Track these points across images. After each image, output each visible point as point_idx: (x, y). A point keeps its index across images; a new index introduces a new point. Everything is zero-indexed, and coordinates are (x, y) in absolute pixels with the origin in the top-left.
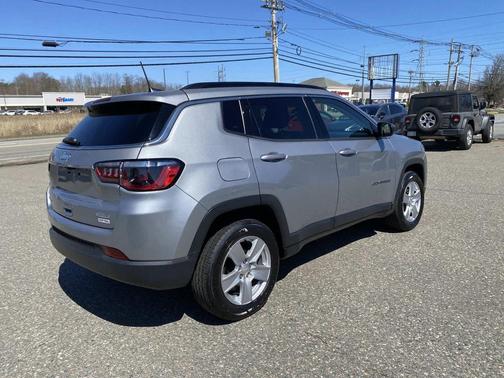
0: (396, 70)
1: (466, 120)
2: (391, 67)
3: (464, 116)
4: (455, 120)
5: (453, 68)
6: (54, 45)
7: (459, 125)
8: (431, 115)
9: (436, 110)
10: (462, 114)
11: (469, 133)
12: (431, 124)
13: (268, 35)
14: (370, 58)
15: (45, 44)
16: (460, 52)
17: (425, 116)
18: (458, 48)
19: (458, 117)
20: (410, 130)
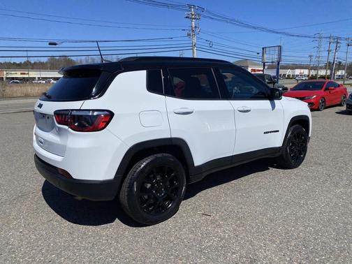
5: (332, 54)
6: (55, 44)
13: (189, 35)
14: (263, 48)
15: (50, 44)
16: (337, 43)
18: (336, 40)
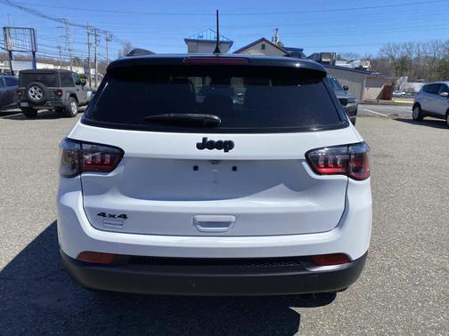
0: (34, 43)
1: (68, 94)
2: (28, 39)
3: (66, 91)
4: (58, 93)
5: (92, 49)
7: (63, 98)
8: (38, 89)
9: (42, 85)
10: (64, 89)
11: (74, 104)
12: (39, 97)
14: (5, 28)
16: (96, 35)
17: (33, 89)
18: (95, 32)
19: (61, 91)
20: (22, 101)
